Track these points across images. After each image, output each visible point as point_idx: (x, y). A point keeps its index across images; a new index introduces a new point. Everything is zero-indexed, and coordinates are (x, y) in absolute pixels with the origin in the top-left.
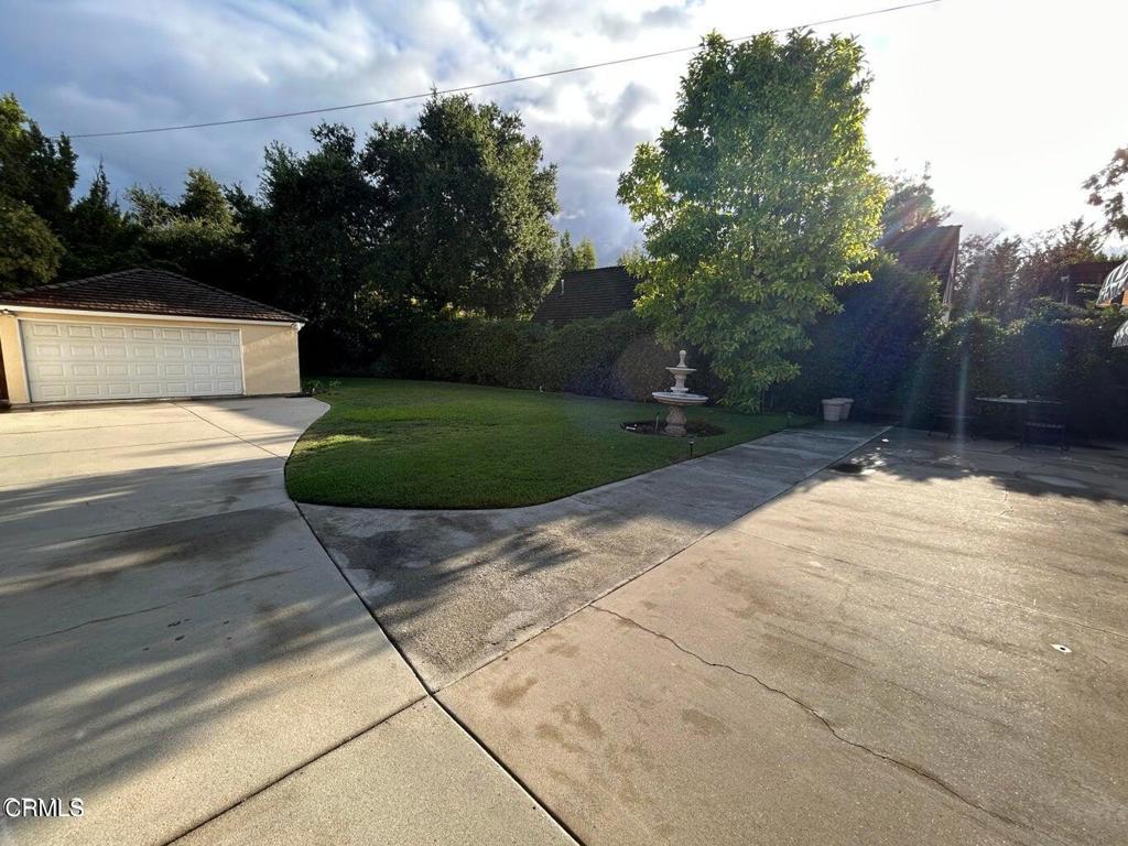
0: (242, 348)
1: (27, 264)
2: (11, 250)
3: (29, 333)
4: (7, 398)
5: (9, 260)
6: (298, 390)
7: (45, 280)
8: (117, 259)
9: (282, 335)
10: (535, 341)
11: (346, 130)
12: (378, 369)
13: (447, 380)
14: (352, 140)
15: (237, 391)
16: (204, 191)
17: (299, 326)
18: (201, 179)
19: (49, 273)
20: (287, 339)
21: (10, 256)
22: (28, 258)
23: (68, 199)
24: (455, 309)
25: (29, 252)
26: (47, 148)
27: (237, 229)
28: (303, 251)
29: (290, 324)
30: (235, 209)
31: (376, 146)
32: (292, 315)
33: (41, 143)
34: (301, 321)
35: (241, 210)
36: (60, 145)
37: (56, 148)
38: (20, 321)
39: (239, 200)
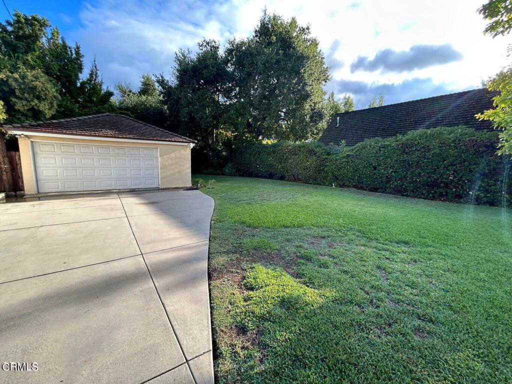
0: (159, 158)
1: (36, 105)
2: (26, 95)
3: (37, 149)
4: (24, 190)
5: (25, 103)
6: (190, 185)
7: (48, 116)
8: (99, 109)
9: (182, 151)
10: (329, 154)
11: (215, 42)
12: (227, 171)
13: (266, 177)
14: (218, 48)
15: (156, 186)
16: (148, 84)
17: (192, 145)
18: (148, 79)
19: (50, 112)
20: (184, 153)
21: (26, 99)
22: (36, 101)
23: (77, 78)
24: (263, 139)
25: (39, 98)
26: (69, 53)
27: (161, 98)
28: (193, 106)
29: (186, 144)
30: (160, 87)
31: (230, 52)
32: (188, 139)
33: (66, 49)
34: (193, 142)
35: (163, 88)
36: (75, 50)
37: (74, 52)
38: (32, 142)
39: (162, 82)
